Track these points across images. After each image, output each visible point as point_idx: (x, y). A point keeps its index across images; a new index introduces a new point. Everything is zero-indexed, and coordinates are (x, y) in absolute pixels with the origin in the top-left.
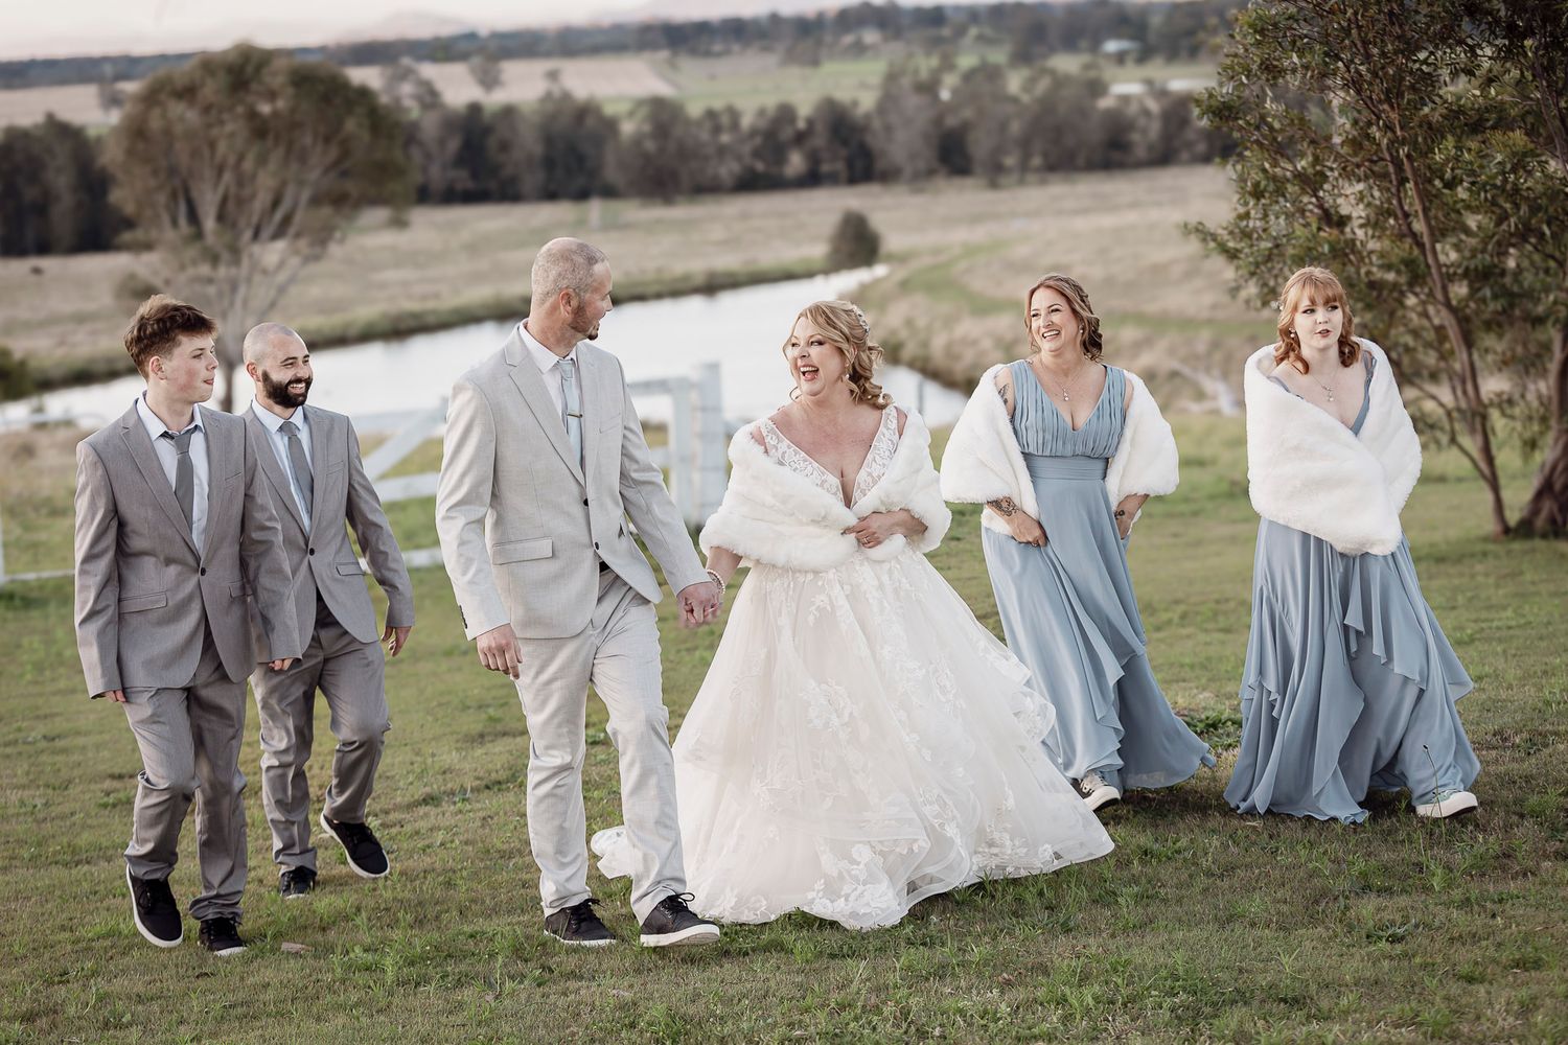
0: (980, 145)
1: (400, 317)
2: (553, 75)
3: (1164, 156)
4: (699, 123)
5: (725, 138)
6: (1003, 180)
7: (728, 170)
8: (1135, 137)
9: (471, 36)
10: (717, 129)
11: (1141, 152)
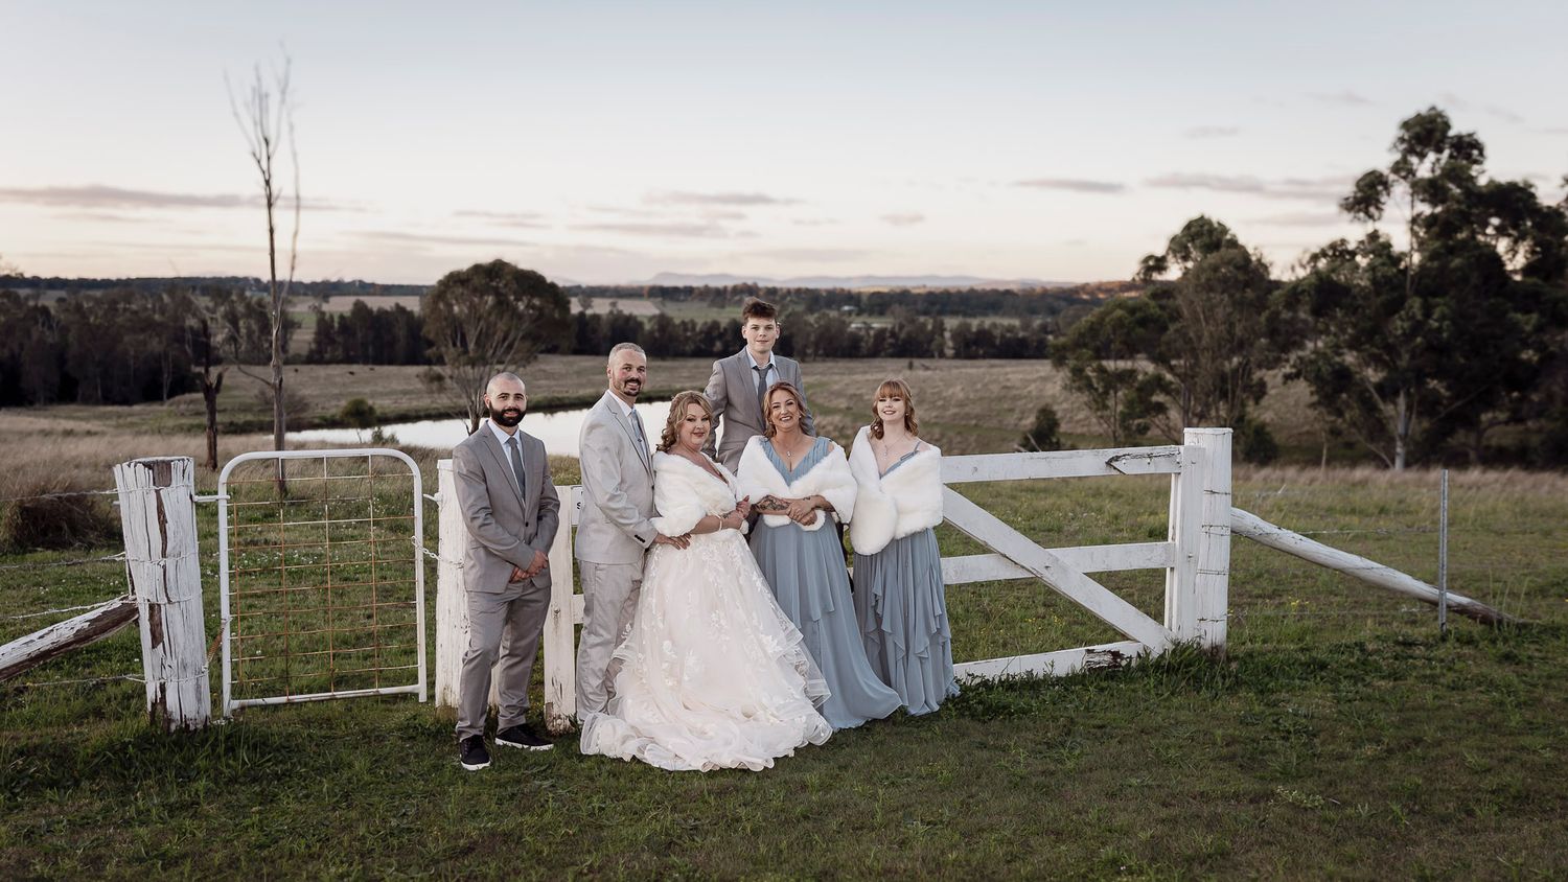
0: (798, 342)
1: (552, 400)
2: (614, 304)
3: (874, 353)
4: (679, 326)
5: (689, 334)
6: (807, 359)
7: (689, 348)
8: (863, 344)
9: (579, 287)
10: (686, 330)
11: (864, 351)
